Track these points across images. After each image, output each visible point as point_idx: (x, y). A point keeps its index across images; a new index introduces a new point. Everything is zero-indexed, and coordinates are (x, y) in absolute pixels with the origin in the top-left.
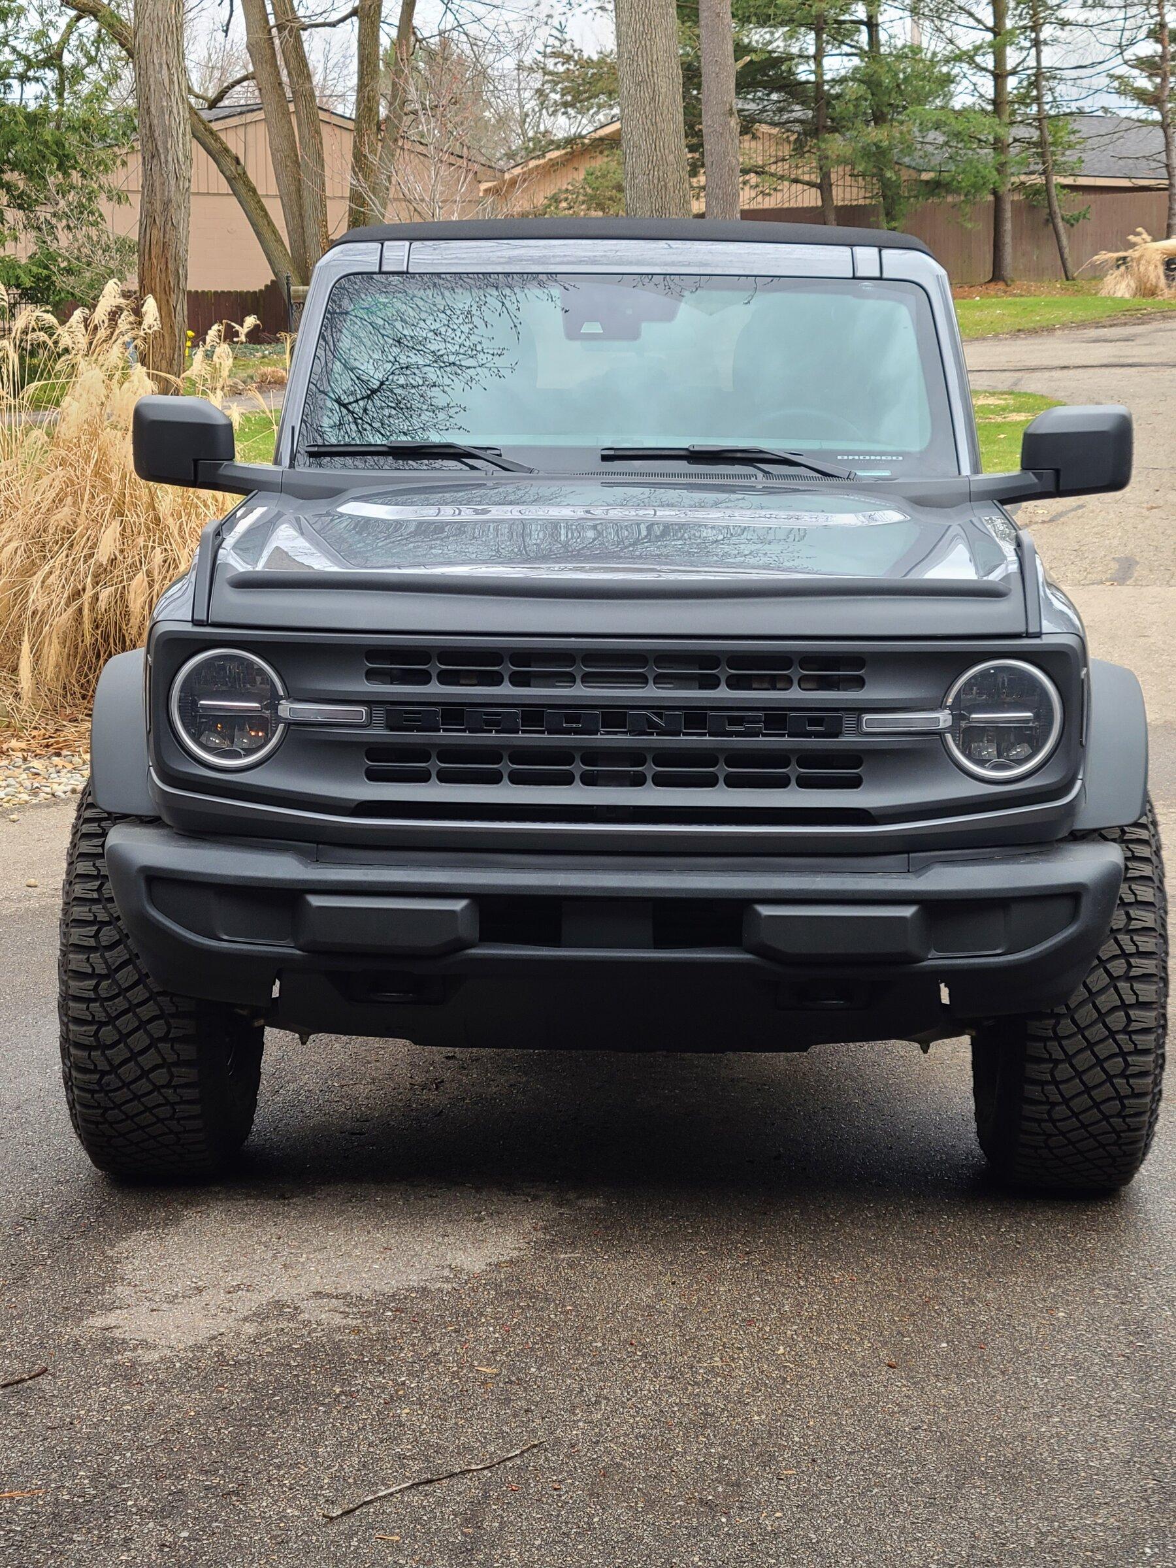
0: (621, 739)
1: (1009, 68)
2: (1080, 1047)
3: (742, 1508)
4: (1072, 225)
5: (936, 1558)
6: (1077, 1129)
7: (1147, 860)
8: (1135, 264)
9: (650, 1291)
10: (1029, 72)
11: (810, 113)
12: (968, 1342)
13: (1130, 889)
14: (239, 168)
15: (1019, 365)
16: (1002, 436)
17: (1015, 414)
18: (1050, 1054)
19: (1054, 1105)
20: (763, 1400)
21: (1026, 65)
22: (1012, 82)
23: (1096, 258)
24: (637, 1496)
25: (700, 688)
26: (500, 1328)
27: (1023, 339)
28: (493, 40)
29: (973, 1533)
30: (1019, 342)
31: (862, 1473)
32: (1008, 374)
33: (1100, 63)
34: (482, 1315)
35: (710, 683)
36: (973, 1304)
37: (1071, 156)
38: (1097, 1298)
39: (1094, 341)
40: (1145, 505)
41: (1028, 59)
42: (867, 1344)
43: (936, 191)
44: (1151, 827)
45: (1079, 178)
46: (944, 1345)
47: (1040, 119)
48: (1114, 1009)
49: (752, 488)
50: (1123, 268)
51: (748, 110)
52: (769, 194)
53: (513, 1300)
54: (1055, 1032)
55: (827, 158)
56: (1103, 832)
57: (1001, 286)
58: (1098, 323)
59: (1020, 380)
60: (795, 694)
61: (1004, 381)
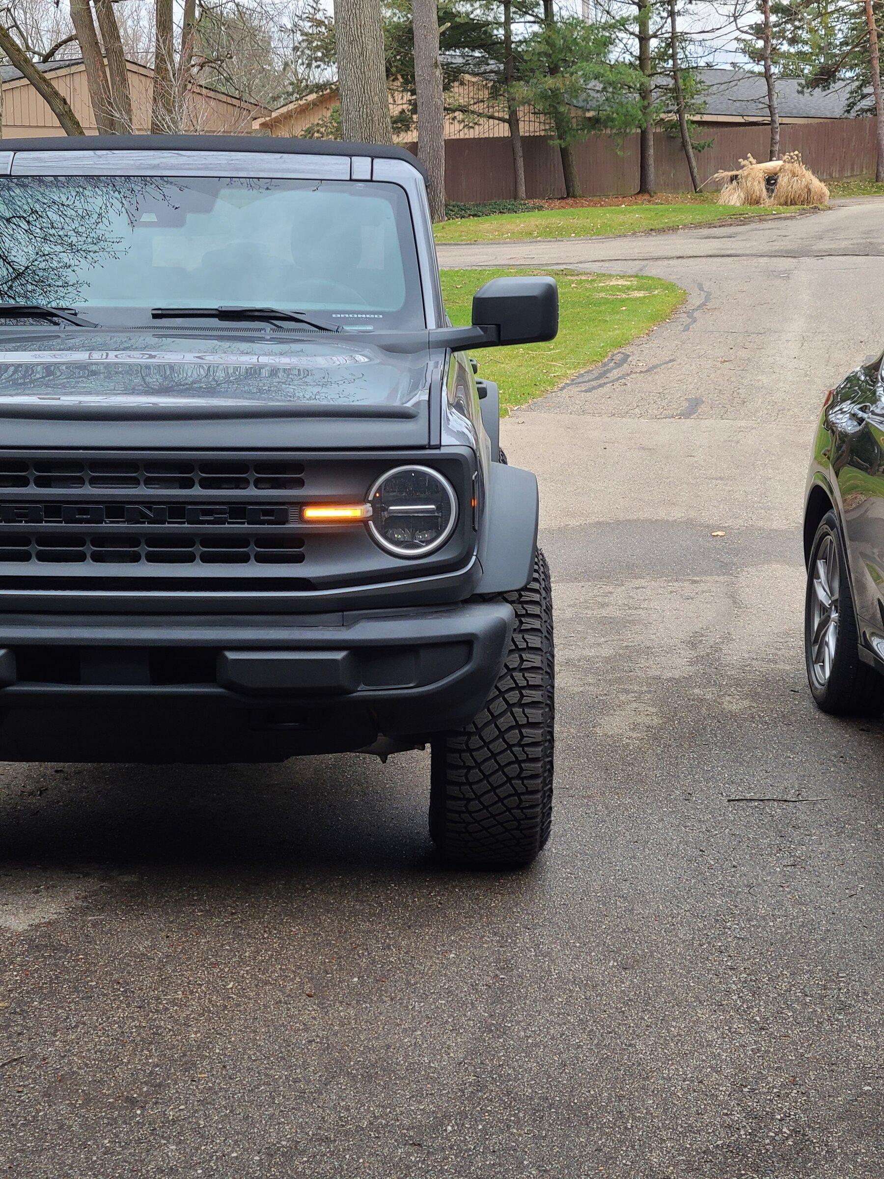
0: (122, 526)
1: (651, 33)
2: (486, 757)
3: (156, 1103)
4: (700, 151)
5: (289, 1136)
6: (488, 818)
7: (537, 616)
8: (744, 180)
9: (148, 943)
10: (667, 35)
11: (502, 67)
12: (375, 977)
13: (523, 638)
14: (66, 107)
15: (647, 256)
16: (624, 308)
17: (636, 292)
18: (464, 762)
19: (469, 800)
20: (204, 1022)
21: (664, 31)
22: (654, 43)
23: (716, 175)
24: (79, 1096)
25: (180, 488)
26: (22, 973)
27: (654, 236)
28: (259, 9)
29: (323, 1118)
30: (651, 238)
31: (257, 1075)
32: (637, 262)
33: (718, 29)
34: (12, 963)
35: (187, 484)
36: (389, 949)
37: (698, 100)
38: (484, 943)
39: (706, 238)
40: (720, 359)
41: (665, 25)
42: (298, 979)
43: (597, 125)
44: (543, 593)
45: (705, 116)
46: (356, 979)
47: (676, 70)
48: (511, 728)
49: (262, 339)
50: (734, 182)
51: (455, 64)
52: (472, 127)
53: (40, 951)
54: (467, 746)
55: (514, 99)
56: (505, 595)
57: (646, 197)
58: (711, 224)
59: (645, 267)
60: (252, 492)
61: (632, 268)
